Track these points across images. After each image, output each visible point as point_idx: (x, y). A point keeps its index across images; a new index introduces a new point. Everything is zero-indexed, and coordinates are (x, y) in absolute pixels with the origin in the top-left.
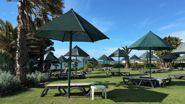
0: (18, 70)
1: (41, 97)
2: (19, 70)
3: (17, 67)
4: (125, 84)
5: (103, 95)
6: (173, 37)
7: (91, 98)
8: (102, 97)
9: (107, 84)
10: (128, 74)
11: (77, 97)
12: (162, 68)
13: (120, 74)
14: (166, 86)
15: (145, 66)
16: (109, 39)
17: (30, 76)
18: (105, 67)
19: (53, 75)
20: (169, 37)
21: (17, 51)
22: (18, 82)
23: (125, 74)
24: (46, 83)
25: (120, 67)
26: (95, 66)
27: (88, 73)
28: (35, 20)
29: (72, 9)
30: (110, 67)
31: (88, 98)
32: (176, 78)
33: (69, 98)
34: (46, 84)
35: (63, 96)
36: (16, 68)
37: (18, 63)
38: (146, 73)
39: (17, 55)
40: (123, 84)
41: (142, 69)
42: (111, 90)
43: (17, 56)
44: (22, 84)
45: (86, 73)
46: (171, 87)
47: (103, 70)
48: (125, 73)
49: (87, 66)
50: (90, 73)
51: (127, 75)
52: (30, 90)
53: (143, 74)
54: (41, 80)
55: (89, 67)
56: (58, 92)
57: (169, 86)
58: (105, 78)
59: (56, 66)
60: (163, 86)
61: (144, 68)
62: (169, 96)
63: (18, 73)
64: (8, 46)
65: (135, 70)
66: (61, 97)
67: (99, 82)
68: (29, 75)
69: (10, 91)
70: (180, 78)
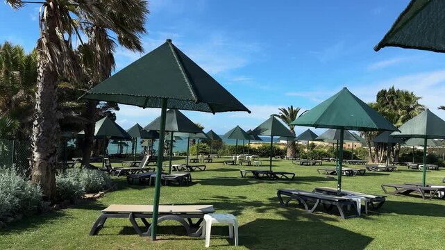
0: (37, 168)
1: (90, 234)
2: (39, 165)
3: (35, 160)
4: (282, 205)
5: (231, 236)
6: (401, 90)
7: (203, 241)
8: (228, 239)
9: (240, 204)
10: (290, 176)
11: (172, 239)
12: (370, 163)
13: (271, 177)
14: (373, 214)
15: (332, 155)
16: (250, 112)
17: (63, 179)
18: (239, 154)
19: (113, 173)
20: (392, 91)
21: (36, 123)
22: (37, 196)
23: (283, 177)
24: (98, 195)
25: (274, 156)
26: (215, 151)
27: (197, 169)
28: (79, 49)
29: (170, 41)
30: (250, 154)
31: (197, 242)
32: (399, 193)
33: (155, 239)
34: (98, 197)
35: (141, 236)
36: (32, 161)
37: (36, 149)
38: (332, 174)
39: (35, 130)
40: (278, 206)
41: (324, 162)
42: (248, 221)
43: (34, 134)
44: (45, 199)
45: (194, 168)
46: (382, 217)
47: (233, 163)
48: (283, 174)
49: (195, 150)
50: (203, 168)
51: (287, 179)
52: (64, 215)
53: (326, 176)
54: (87, 186)
55: (202, 152)
56: (129, 224)
57: (378, 215)
58: (238, 187)
59: (121, 145)
60: (365, 213)
61: (329, 160)
62: (373, 242)
63: (36, 173)
64: (10, 102)
65: (307, 165)
66: (136, 236)
67: (222, 197)
68: (60, 176)
69: (19, 217)
70: (407, 193)
